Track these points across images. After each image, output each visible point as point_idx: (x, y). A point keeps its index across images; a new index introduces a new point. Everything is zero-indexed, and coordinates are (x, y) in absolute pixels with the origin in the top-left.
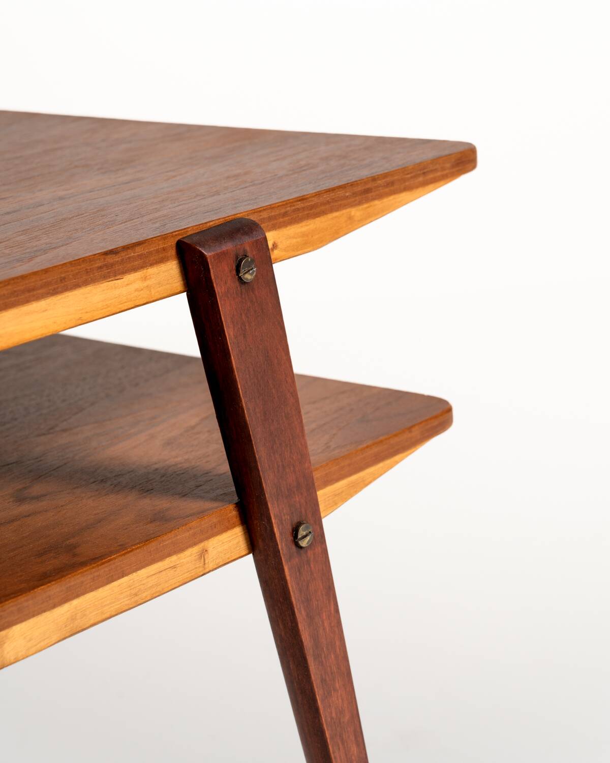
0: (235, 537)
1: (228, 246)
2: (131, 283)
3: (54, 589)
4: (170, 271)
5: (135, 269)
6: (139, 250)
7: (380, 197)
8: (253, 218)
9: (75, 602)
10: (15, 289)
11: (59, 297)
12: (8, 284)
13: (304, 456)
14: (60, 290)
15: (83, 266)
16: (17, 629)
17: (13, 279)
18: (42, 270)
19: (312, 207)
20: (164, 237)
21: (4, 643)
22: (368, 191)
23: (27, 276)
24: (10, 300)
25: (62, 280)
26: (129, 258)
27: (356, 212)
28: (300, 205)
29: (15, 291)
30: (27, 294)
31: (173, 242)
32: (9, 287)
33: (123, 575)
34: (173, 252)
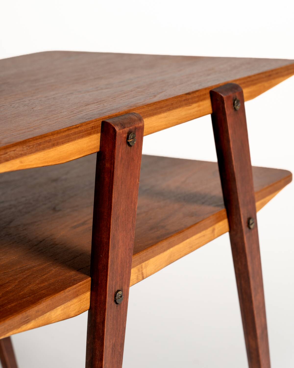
0: (224, 224)
1: (230, 94)
2: (194, 108)
3: (165, 243)
4: (207, 104)
5: (196, 102)
6: (197, 94)
7: (274, 78)
8: (237, 83)
9: (171, 249)
10: (156, 107)
11: (171, 112)
12: (154, 105)
13: (252, 188)
14: (171, 109)
15: (179, 99)
16: (152, 260)
17: (156, 102)
18: (165, 100)
19: (253, 81)
20: (206, 89)
21: (147, 266)
22: (270, 76)
23: (160, 102)
24: (154, 111)
25: (172, 104)
26: (194, 97)
27: (266, 84)
28: (249, 79)
29: (156, 108)
30: (160, 110)
31: (208, 91)
32: (154, 106)
33: (188, 238)
34: (208, 96)
